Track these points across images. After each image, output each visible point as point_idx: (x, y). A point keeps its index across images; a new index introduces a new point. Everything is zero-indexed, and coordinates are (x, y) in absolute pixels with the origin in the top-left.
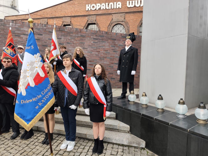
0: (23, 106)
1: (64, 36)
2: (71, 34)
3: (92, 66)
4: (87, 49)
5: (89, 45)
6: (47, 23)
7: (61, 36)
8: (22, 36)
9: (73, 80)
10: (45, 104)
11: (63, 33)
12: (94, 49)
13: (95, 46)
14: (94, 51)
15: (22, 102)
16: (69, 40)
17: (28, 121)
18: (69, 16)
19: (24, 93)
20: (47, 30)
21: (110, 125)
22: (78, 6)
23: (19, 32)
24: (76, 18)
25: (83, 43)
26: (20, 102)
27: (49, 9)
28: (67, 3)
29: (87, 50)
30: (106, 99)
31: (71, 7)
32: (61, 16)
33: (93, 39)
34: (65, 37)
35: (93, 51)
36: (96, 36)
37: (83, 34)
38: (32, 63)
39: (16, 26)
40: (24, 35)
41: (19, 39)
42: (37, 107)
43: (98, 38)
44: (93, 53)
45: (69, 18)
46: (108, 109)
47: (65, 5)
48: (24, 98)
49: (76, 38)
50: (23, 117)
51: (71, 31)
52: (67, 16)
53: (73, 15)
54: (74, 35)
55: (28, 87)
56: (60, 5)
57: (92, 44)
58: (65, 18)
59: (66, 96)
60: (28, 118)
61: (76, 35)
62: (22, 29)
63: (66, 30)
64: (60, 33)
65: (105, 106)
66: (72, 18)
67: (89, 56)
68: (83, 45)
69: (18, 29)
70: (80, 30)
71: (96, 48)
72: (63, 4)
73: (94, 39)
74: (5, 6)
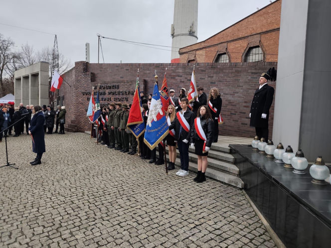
0: (149, 133)
1: (216, 74)
2: (224, 71)
3: (247, 108)
4: (242, 86)
5: (246, 82)
6: (227, 49)
7: (213, 74)
8: (177, 78)
9: (186, 119)
10: (163, 133)
11: (215, 71)
12: (251, 87)
13: (253, 82)
14: (252, 89)
15: (149, 131)
16: (221, 77)
17: (152, 143)
18: (259, 32)
19: (150, 125)
20: (199, 69)
21: (222, 166)
22: (274, 15)
23: (174, 74)
24: (269, 34)
25: (238, 80)
26: (147, 131)
27: (230, 28)
28: (256, 15)
29: (242, 89)
30: (207, 136)
31: (262, 18)
32: (246, 35)
33: (250, 74)
34: (218, 75)
35: (250, 89)
36: (256, 69)
37: (239, 69)
38: (156, 106)
39: (173, 69)
40: (179, 76)
41: (174, 81)
42: (158, 135)
43: (257, 71)
44: (250, 91)
45: (258, 36)
46: (207, 144)
47: (253, 18)
48: (150, 128)
49: (230, 75)
50: (149, 141)
51: (224, 67)
52: (255, 33)
53: (264, 30)
54: (227, 71)
55: (153, 122)
56: (246, 20)
57: (248, 80)
58: (252, 37)
59: (180, 132)
60: (152, 141)
61: (230, 71)
62: (177, 71)
63: (219, 67)
64: (212, 71)
65: (205, 142)
66: (263, 36)
67: (245, 95)
68: (238, 82)
69: (174, 72)
70: (235, 64)
71: (255, 85)
72: (251, 17)
73: (252, 73)
74: (183, 35)
